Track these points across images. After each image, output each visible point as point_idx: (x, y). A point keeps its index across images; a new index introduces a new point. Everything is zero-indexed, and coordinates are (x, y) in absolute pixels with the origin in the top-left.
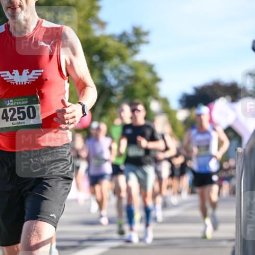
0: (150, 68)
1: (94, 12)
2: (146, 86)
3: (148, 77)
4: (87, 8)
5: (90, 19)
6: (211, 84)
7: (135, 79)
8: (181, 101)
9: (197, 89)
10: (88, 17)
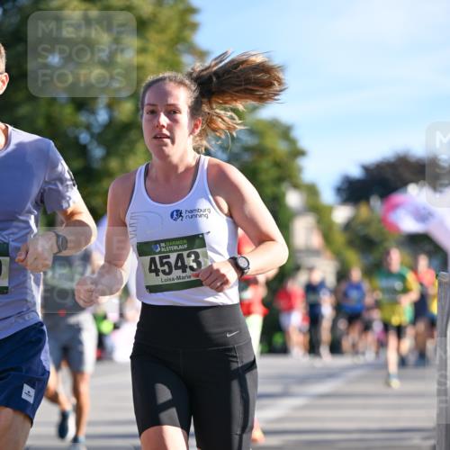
0: (285, 132)
1: (187, 33)
2: (278, 165)
3: (281, 147)
4: (174, 26)
5: (179, 47)
6: (393, 160)
7: (260, 151)
8: (339, 190)
9: (366, 169)
10: (176, 43)
